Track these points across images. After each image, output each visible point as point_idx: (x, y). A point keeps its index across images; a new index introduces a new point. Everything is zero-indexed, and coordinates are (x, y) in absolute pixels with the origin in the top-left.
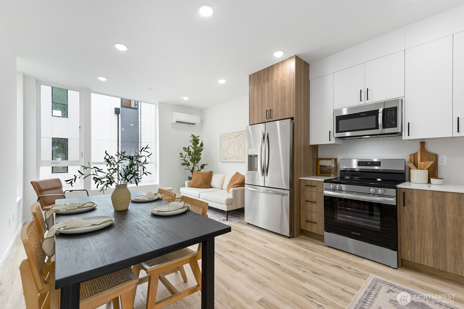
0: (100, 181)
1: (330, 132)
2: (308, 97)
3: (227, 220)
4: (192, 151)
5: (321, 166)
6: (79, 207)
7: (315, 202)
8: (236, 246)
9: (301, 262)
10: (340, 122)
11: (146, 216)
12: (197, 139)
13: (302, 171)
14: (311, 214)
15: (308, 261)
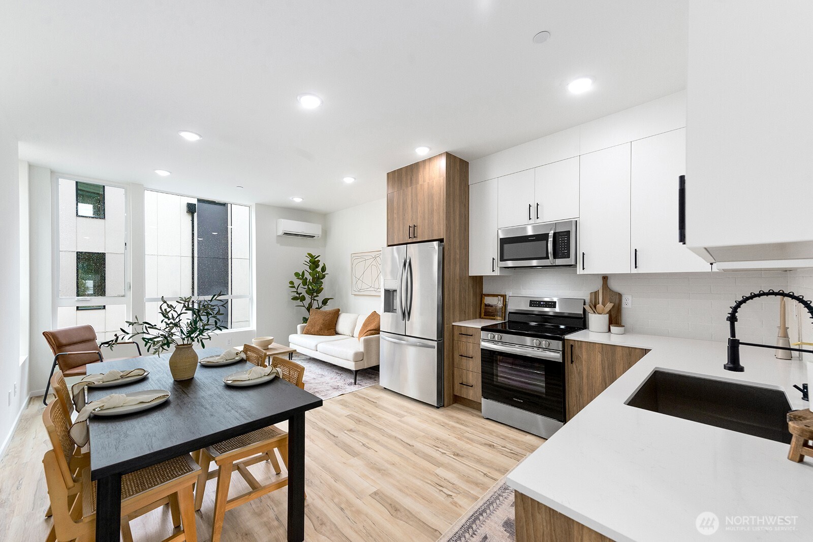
0: (152, 342)
1: (493, 259)
2: (467, 209)
3: (355, 384)
4: (309, 278)
5: (486, 305)
6: (122, 377)
7: (472, 358)
8: (360, 421)
9: (444, 441)
10: (506, 246)
11: (217, 387)
12: (316, 260)
13: (457, 313)
14: (467, 374)
15: (452, 439)
